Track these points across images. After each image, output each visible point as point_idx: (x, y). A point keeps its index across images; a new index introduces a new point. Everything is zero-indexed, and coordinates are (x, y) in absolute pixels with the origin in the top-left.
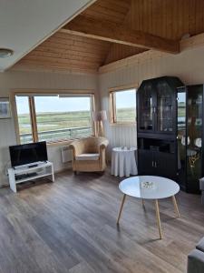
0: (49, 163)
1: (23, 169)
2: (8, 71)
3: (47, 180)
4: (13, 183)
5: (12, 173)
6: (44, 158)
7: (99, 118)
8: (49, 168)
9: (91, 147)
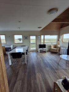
0: (46, 49)
1: (41, 49)
2: (41, 31)
3: (45, 52)
4: (39, 51)
5: (39, 49)
6: (45, 47)
7: (58, 40)
8: (46, 50)
9: (55, 47)
